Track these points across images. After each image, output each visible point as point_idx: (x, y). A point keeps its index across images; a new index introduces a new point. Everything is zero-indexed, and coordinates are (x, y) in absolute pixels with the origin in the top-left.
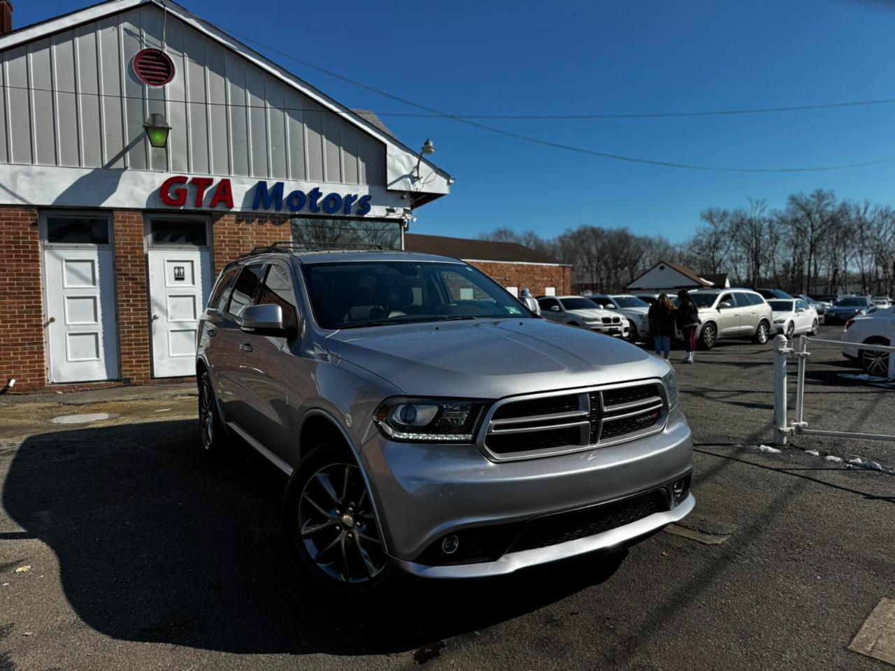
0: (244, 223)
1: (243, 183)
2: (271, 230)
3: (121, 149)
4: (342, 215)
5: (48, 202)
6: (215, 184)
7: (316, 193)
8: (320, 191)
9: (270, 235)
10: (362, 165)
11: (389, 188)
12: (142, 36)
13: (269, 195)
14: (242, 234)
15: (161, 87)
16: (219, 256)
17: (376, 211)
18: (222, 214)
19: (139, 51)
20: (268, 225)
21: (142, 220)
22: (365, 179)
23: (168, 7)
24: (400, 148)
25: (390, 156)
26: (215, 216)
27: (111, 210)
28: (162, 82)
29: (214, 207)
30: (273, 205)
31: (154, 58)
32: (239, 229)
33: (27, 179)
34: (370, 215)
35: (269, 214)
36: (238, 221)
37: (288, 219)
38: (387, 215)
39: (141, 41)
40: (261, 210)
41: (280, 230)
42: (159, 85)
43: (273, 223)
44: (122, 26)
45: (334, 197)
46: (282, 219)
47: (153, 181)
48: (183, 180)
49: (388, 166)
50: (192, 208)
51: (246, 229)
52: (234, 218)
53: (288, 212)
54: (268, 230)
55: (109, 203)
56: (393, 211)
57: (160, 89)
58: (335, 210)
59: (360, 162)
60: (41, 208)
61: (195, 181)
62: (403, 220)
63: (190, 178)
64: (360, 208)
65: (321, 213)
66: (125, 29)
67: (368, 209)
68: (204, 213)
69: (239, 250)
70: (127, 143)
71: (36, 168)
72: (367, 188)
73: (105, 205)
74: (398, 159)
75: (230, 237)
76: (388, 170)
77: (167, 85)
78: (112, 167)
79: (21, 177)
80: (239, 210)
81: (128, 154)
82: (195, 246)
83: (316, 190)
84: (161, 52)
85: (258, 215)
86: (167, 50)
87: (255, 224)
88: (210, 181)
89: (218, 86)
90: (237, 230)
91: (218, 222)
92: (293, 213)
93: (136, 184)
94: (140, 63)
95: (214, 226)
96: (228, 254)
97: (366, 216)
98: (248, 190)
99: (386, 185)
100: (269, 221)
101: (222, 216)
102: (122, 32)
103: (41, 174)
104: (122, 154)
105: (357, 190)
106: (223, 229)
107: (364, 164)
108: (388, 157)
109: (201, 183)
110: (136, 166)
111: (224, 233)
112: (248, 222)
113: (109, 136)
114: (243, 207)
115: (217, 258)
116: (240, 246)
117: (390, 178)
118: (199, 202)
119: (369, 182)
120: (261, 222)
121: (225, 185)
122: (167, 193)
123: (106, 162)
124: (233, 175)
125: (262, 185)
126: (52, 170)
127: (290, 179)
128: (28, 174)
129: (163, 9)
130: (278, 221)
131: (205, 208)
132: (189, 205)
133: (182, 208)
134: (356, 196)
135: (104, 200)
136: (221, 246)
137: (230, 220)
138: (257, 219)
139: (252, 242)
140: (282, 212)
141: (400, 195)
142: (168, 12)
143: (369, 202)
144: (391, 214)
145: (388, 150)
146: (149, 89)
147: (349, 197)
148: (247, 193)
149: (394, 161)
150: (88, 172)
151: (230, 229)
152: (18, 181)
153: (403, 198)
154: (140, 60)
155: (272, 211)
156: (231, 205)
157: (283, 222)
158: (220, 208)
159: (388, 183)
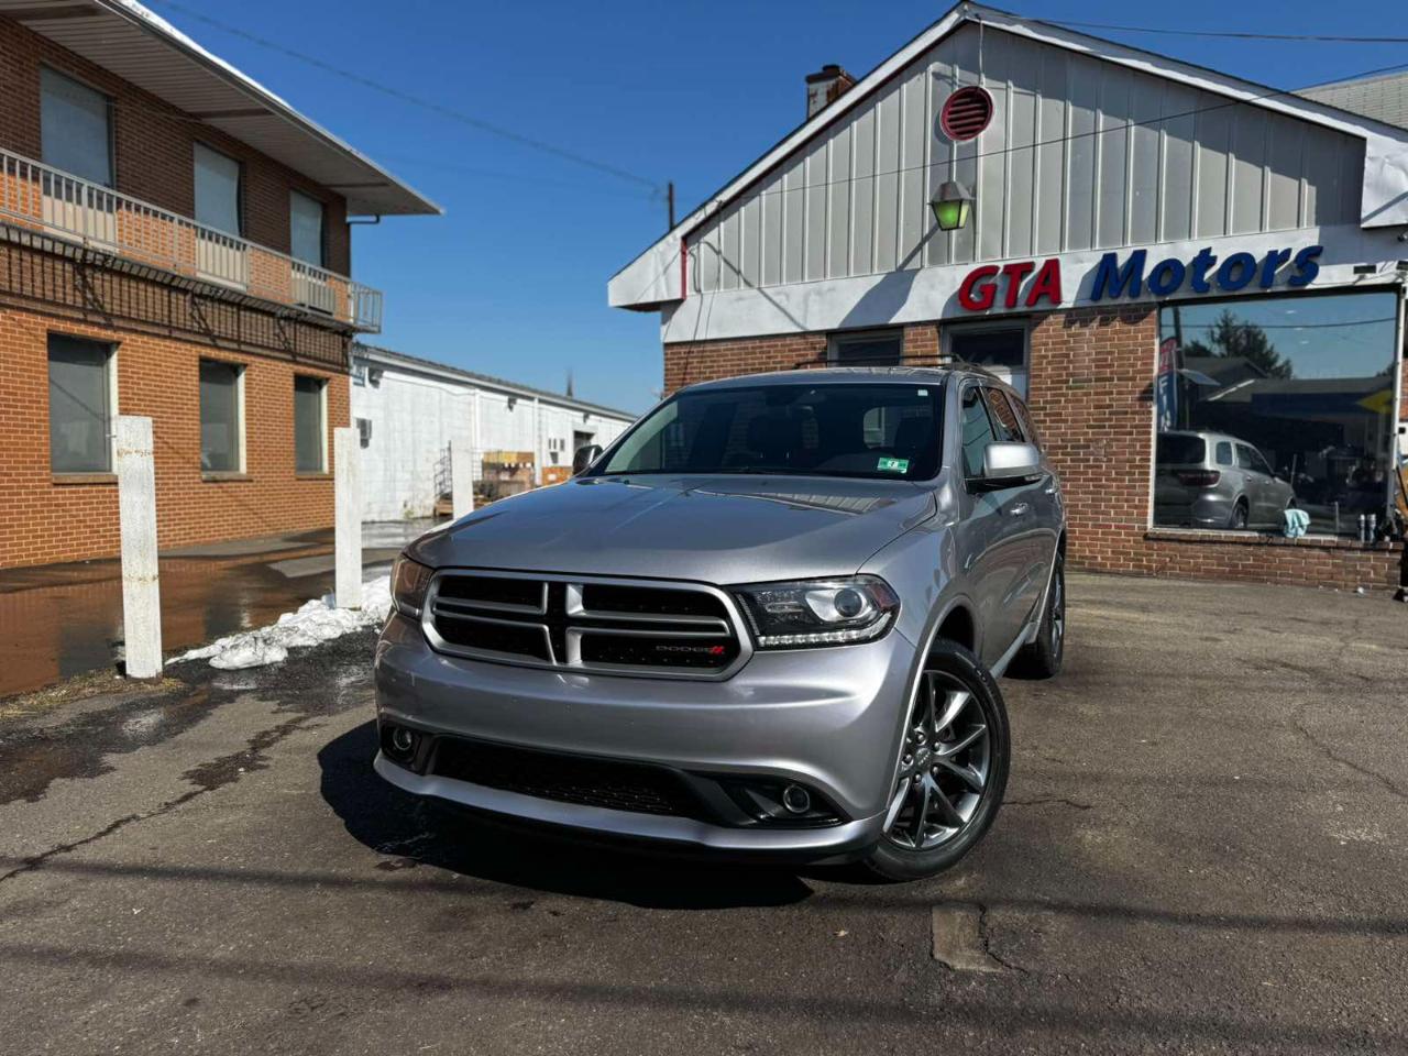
0: (1078, 325)
1: (1082, 262)
2: (1122, 332)
3: (919, 241)
4: (1258, 291)
5: (835, 325)
6: (1037, 270)
7: (1205, 258)
8: (1212, 254)
9: (1119, 339)
10: (1309, 191)
11: (1364, 225)
12: (954, 75)
13: (1120, 274)
14: (1074, 342)
15: (972, 140)
16: (1037, 380)
17: (1331, 275)
18: (1044, 315)
19: (950, 94)
20: (1117, 325)
21: (937, 334)
22: (1314, 217)
23: (985, 20)
24: (1397, 139)
25: (1371, 159)
26: (1034, 319)
27: (901, 327)
28: (975, 132)
29: (1035, 303)
30: (1126, 290)
31: (968, 100)
32: (1069, 336)
33: (818, 298)
34: (1320, 281)
35: (1119, 305)
36: (1069, 323)
37: (1151, 310)
38: (1361, 278)
39: (954, 83)
40: (1106, 302)
41: (1136, 332)
42: (970, 138)
43: (1126, 320)
44: (932, 68)
45: (1241, 261)
46: (1142, 312)
47: (954, 280)
48: (991, 271)
49: (1365, 181)
50: (1002, 311)
51: (1079, 335)
52: (1062, 318)
53: (1153, 299)
54: (1116, 332)
55: (899, 318)
56: (1372, 269)
57: (972, 144)
58: (1243, 283)
59: (1306, 187)
60: (829, 334)
61: (1009, 269)
62: (1400, 284)
63: (1001, 265)
64: (1297, 273)
65: (1214, 293)
66: (934, 74)
67: (1314, 273)
68: (1019, 316)
69: (1066, 368)
70: (927, 231)
71: (826, 285)
72: (1316, 231)
73: (894, 320)
74: (1391, 164)
75: (1055, 350)
76: (1365, 188)
77: (982, 135)
78: (906, 269)
79: (813, 297)
80: (1070, 305)
81: (927, 244)
82: (1005, 368)
83: (1205, 253)
84: (977, 88)
85: (1101, 310)
86: (985, 84)
87: (1095, 325)
88: (1029, 267)
89: (1052, 114)
90: (1066, 338)
91: (1038, 329)
92: (1161, 299)
93: (932, 287)
94: (950, 113)
95: (1034, 334)
96: (1050, 377)
97: (1309, 287)
98: (1087, 271)
99: (1358, 220)
100: (1118, 318)
101: (1046, 317)
102: (931, 78)
103: (831, 290)
104: (920, 247)
105: (1294, 240)
106: (1045, 339)
107: (1314, 189)
108: (1368, 164)
109: (1017, 272)
110: (936, 260)
111: (1046, 344)
112: (1085, 324)
113: (906, 224)
114: (1076, 300)
115: (1034, 383)
116: (1069, 362)
117: (1369, 203)
118: (1012, 299)
119: (1322, 219)
120: (1105, 322)
121: (1052, 267)
122: (970, 293)
123: (901, 261)
124: (1066, 250)
125: (1109, 259)
126: (842, 283)
127: (1162, 241)
128: (819, 293)
129: (979, 24)
130: (1134, 315)
131: (1021, 308)
132: (999, 308)
133: (988, 313)
134: (1287, 252)
135: (893, 313)
136: (1041, 364)
137: (1057, 323)
138: (1099, 317)
139: (1088, 354)
140: (1143, 299)
141: (1394, 236)
142: (985, 26)
143: (1319, 260)
144: (1369, 275)
145: (1370, 150)
146: (958, 147)
147: (1272, 254)
148: (1085, 278)
149: (1382, 168)
150: (879, 279)
151: (1055, 336)
152: (810, 303)
153: (1401, 240)
154: (951, 109)
155: (1125, 300)
156: (1057, 299)
157: (1143, 317)
158: (1043, 305)
159: (1363, 215)
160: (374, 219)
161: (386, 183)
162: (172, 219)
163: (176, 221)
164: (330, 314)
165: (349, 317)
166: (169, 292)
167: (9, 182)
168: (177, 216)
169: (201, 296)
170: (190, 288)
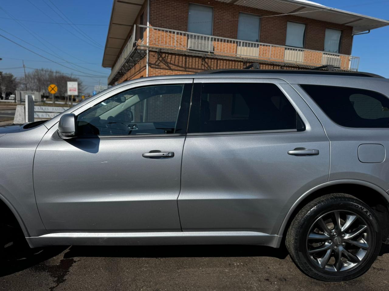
160: (368, 31)
161: (361, 19)
162: (269, 46)
163: (271, 46)
164: (340, 68)
165: (349, 68)
166: (274, 66)
167: (224, 44)
168: (271, 45)
169: (283, 66)
170: (280, 64)
